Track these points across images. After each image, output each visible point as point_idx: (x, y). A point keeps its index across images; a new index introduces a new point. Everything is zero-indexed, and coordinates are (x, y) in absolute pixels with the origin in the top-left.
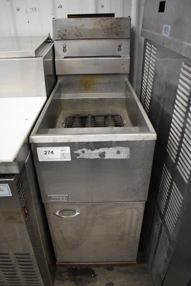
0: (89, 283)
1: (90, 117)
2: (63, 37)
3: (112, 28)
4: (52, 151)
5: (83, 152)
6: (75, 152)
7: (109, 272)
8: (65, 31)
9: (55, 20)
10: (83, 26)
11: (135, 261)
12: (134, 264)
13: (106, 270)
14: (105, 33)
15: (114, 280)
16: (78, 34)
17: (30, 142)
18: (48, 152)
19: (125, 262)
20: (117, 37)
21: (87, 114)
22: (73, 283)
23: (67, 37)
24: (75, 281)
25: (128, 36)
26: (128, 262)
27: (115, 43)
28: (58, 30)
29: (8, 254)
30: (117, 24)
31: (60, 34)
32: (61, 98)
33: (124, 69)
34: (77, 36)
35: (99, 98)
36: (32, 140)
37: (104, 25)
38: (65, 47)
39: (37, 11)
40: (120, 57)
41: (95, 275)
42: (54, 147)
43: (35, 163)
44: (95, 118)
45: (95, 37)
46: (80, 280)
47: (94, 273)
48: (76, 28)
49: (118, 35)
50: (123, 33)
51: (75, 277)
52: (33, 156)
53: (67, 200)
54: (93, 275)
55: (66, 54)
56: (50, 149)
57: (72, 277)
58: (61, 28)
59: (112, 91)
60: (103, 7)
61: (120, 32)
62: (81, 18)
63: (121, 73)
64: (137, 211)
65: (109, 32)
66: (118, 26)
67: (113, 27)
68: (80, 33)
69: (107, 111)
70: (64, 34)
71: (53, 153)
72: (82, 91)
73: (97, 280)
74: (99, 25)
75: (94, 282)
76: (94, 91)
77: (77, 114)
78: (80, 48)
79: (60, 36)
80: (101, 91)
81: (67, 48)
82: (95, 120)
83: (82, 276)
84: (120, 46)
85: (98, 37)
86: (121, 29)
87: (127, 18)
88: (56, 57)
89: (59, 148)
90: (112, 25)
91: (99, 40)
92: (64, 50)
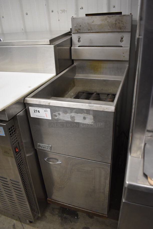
0: (71, 222)
1: (95, 94)
2: (78, 31)
3: (116, 24)
4: (39, 111)
5: (59, 114)
6: (54, 114)
7: (90, 219)
8: (80, 26)
9: (73, 18)
10: (93, 22)
11: (106, 215)
12: (106, 217)
13: (87, 216)
14: (110, 27)
15: (91, 226)
16: (90, 29)
17: (25, 102)
18: (36, 111)
19: (98, 213)
20: (120, 30)
21: (94, 91)
22: (60, 218)
23: (81, 31)
24: (62, 218)
25: (130, 30)
26: (100, 213)
27: (119, 35)
28: (75, 25)
29: (6, 179)
30: (120, 20)
31: (76, 29)
32: (75, 77)
33: (124, 57)
34: (89, 30)
35: (103, 80)
36: (26, 100)
37: (109, 21)
38: (80, 38)
39: (65, 12)
40: (122, 47)
41: (78, 218)
42: (40, 108)
43: (29, 118)
44: (100, 95)
45: (103, 31)
46: (66, 218)
47: (77, 216)
48: (88, 24)
49: (120, 29)
50: (125, 27)
51: (63, 215)
52: (27, 112)
53: (51, 150)
54: (76, 217)
55: (80, 44)
56: (38, 109)
57: (61, 214)
58: (77, 24)
59: (115, 75)
60: (114, 7)
61: (122, 26)
62: (92, 16)
63: (121, 60)
64: (104, 171)
65: (114, 27)
66: (121, 22)
67: (117, 22)
68: (91, 27)
69: (109, 91)
70: (79, 29)
71: (39, 112)
72: (91, 73)
73: (78, 222)
74: (106, 22)
75: (75, 223)
76: (101, 73)
77: (86, 90)
78: (90, 40)
79: (76, 30)
80: (106, 74)
81: (81, 39)
82: (99, 97)
83: (68, 215)
84: (122, 38)
85: (105, 31)
86: (123, 24)
87: (128, 15)
88: (73, 46)
89: (43, 109)
90: (116, 21)
91: (105, 33)
92: (79, 41)
